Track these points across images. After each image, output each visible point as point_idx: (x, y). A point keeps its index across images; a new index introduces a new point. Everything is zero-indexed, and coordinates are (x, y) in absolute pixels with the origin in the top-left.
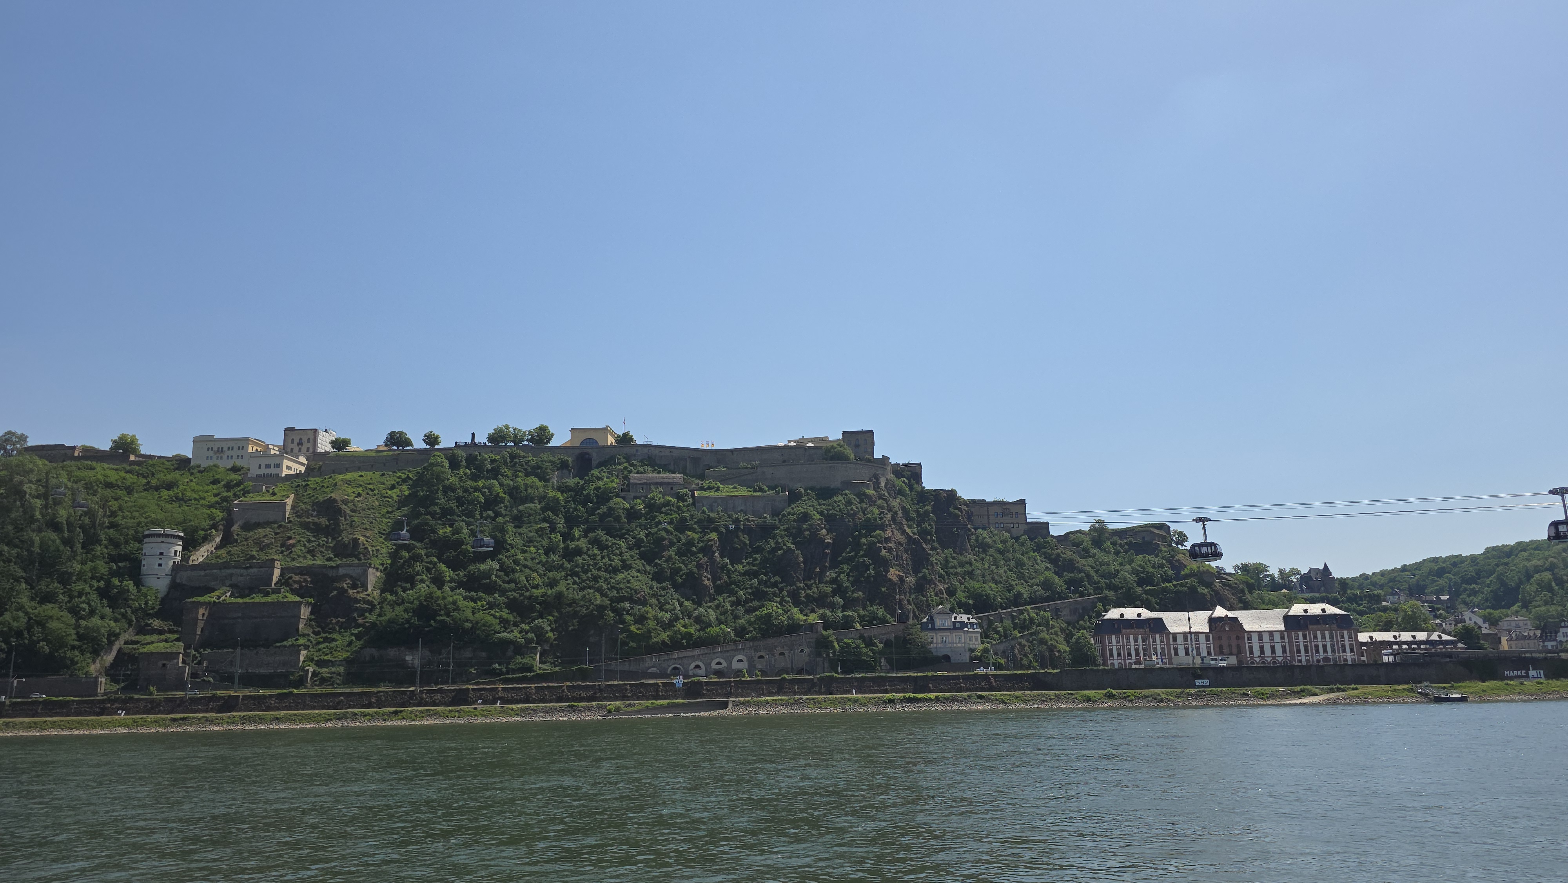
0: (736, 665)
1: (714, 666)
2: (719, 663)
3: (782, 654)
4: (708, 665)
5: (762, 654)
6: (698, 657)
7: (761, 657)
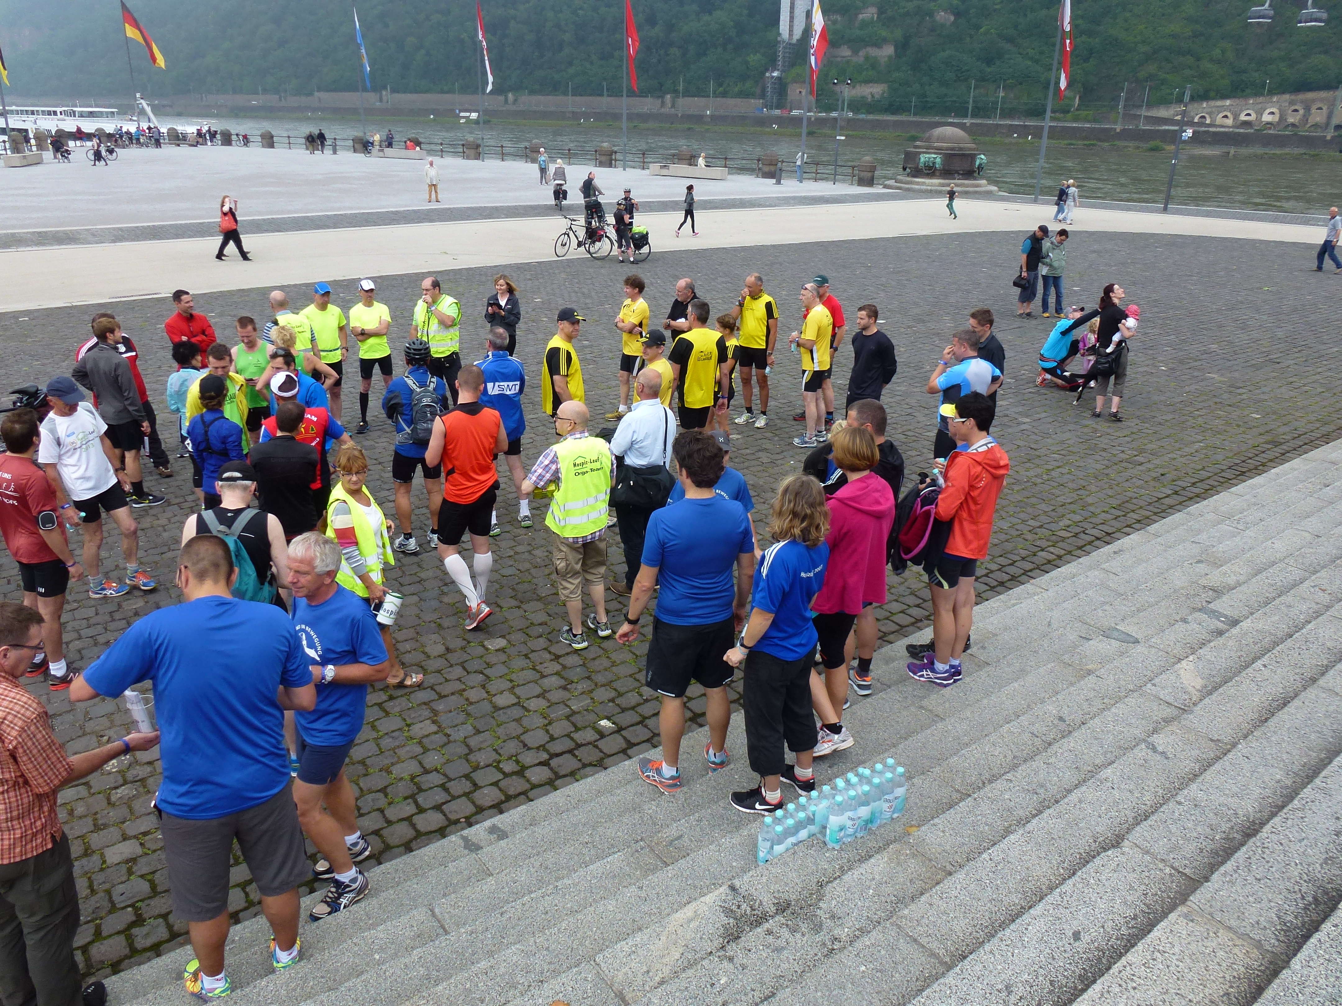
0: (1266, 118)
1: (1243, 117)
2: (1249, 115)
3: (1320, 109)
4: (1236, 117)
5: (1296, 107)
6: (1228, 108)
7: (1296, 111)
